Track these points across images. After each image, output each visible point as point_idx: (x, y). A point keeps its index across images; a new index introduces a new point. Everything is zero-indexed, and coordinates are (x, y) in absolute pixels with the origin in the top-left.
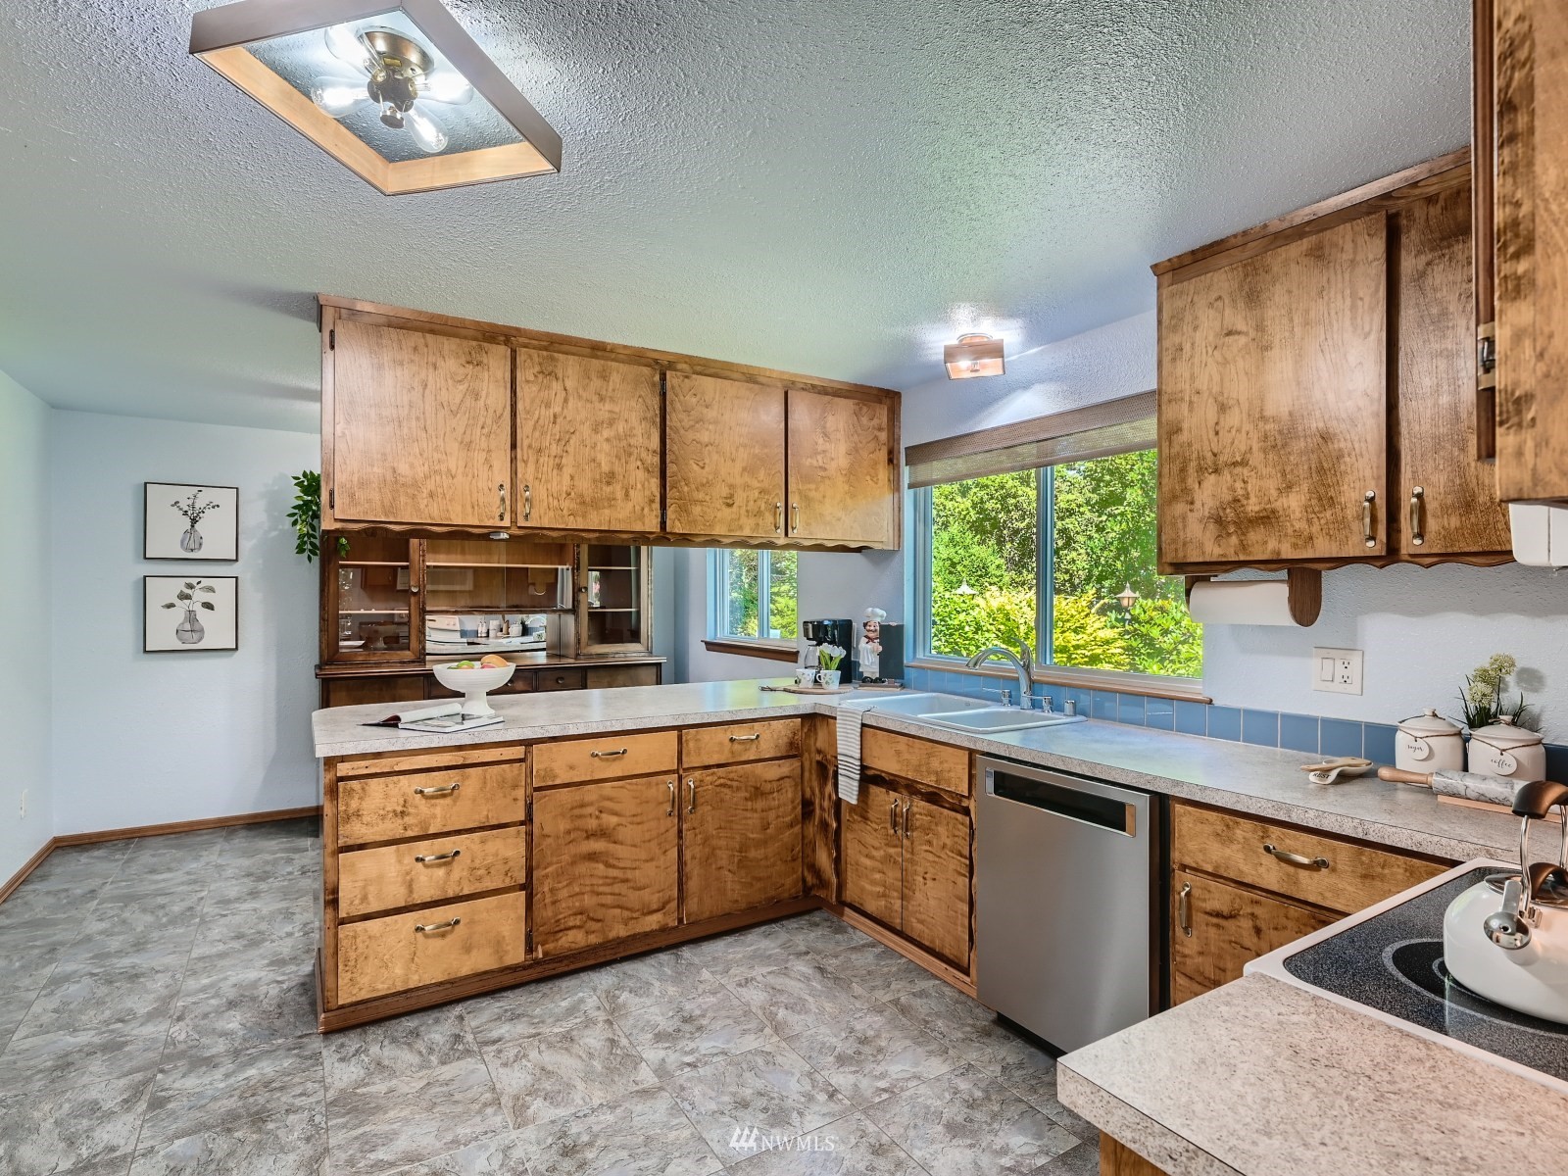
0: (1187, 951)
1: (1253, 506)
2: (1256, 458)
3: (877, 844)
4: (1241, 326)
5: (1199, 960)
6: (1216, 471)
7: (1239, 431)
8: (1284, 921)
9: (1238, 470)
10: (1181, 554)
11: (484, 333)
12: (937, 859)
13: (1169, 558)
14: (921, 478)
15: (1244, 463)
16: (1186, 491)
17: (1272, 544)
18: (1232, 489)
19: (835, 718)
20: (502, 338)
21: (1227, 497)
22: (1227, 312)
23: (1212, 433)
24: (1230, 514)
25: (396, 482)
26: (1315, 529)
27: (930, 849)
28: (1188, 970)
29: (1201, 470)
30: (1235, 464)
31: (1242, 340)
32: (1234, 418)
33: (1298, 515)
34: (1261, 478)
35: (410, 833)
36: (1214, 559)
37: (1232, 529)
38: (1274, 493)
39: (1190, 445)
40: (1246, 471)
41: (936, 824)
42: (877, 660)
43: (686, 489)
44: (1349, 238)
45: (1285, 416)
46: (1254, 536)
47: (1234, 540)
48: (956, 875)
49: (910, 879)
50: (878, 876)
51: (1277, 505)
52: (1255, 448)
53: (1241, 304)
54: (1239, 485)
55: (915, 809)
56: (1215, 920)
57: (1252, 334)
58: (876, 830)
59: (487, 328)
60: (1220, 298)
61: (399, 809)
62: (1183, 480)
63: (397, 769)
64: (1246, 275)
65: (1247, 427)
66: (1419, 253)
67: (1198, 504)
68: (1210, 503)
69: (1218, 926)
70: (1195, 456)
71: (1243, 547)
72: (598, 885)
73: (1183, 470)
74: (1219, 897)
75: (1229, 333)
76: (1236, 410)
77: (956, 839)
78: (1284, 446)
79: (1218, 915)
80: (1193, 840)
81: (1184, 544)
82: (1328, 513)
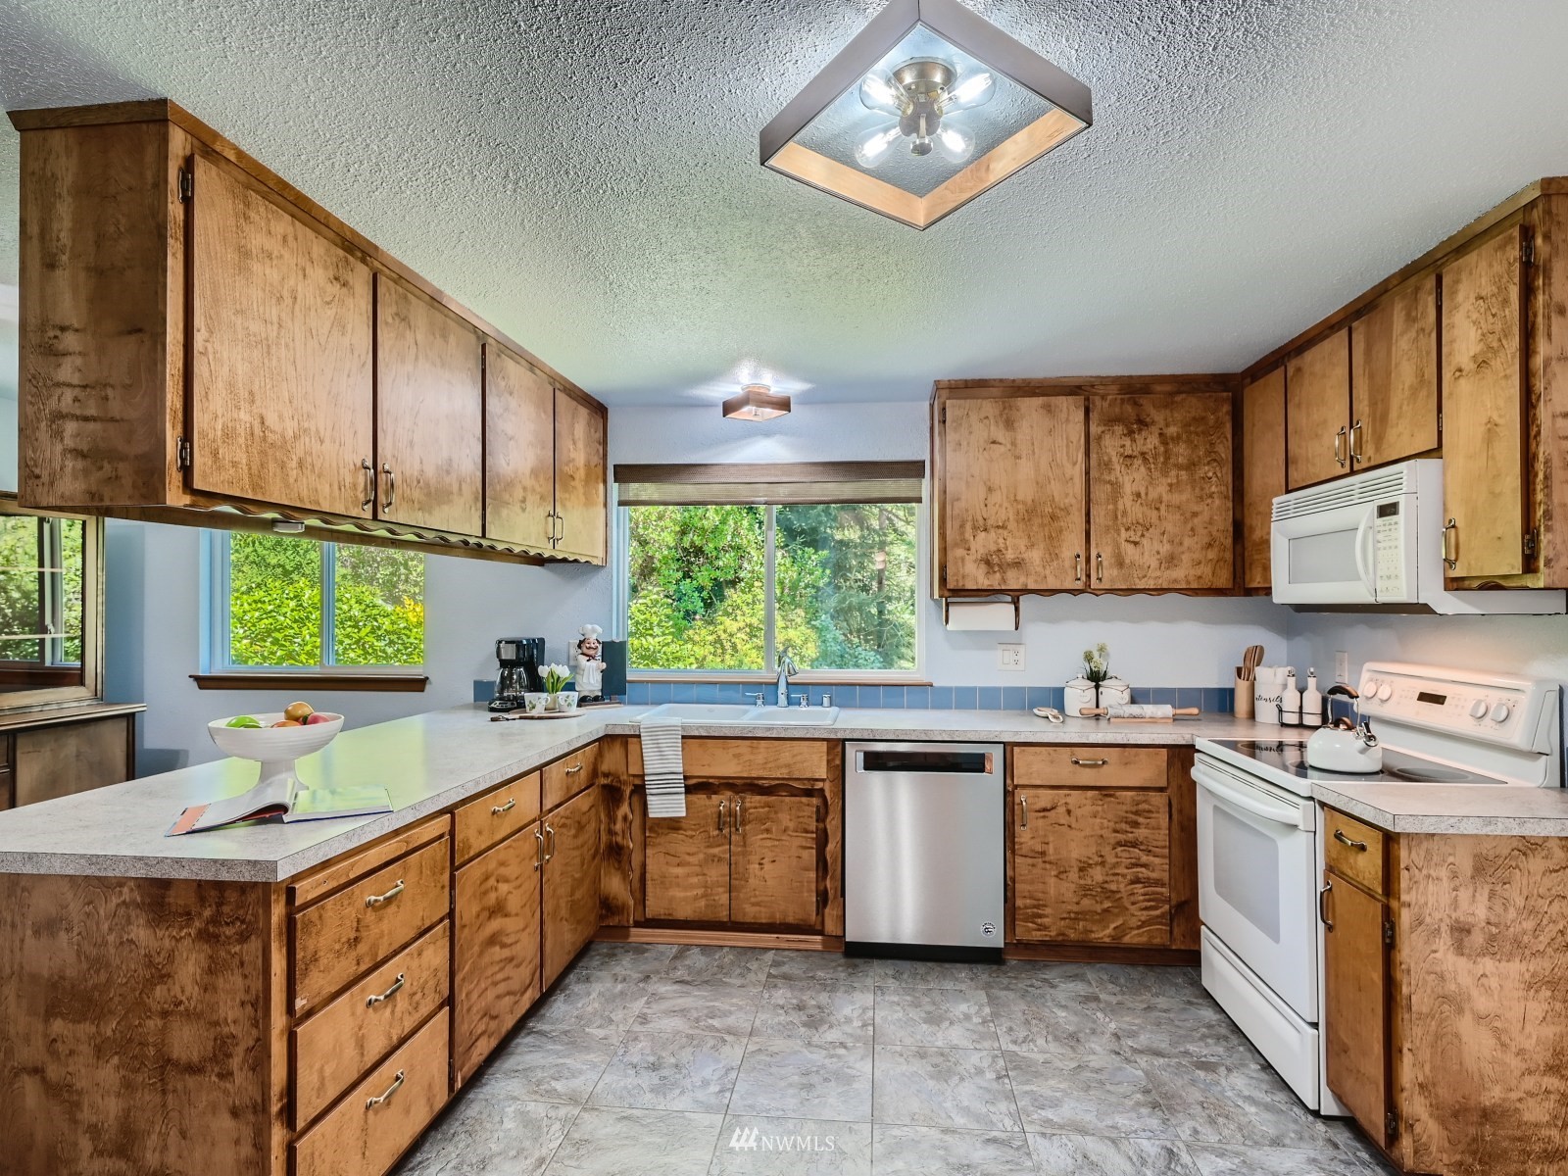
0: (1023, 840)
1: (1010, 556)
2: (1012, 525)
3: (693, 850)
4: (1001, 439)
5: (1031, 843)
6: (985, 530)
7: (1001, 506)
8: (1084, 801)
9: (1000, 531)
10: (960, 584)
11: (344, 240)
12: (777, 843)
13: (951, 585)
14: (631, 497)
15: (1004, 527)
16: (964, 541)
17: (1022, 579)
18: (996, 543)
19: (639, 736)
20: (359, 254)
21: (993, 548)
22: (992, 428)
23: (983, 506)
24: (995, 559)
25: (264, 439)
26: (1048, 572)
27: (769, 836)
28: (1023, 852)
29: (975, 528)
30: (998, 527)
31: (1002, 449)
32: (997, 497)
33: (1038, 562)
34: (1015, 538)
35: (363, 967)
36: (985, 587)
37: (996, 569)
38: (1023, 549)
39: (967, 510)
40: (1005, 533)
41: (776, 813)
42: (599, 677)
43: (498, 488)
44: (1065, 405)
45: (1030, 502)
46: (1011, 574)
47: (998, 575)
48: (800, 851)
49: (741, 870)
50: (695, 880)
51: (1025, 556)
52: (1011, 518)
53: (1001, 425)
54: (1001, 541)
55: (748, 805)
56: (1042, 814)
57: (1009, 446)
58: (692, 837)
59: (348, 236)
60: (987, 417)
61: (353, 935)
62: (962, 534)
63: (352, 876)
64: (1004, 408)
65: (1005, 504)
66: (1098, 425)
67: (973, 550)
68: (982, 551)
69: (1044, 817)
70: (970, 518)
71: (1004, 580)
72: (496, 973)
73: (962, 526)
74: (1045, 798)
75: (994, 442)
76: (999, 492)
77: (801, 820)
78: (1029, 520)
79: (1045, 810)
80: (1030, 769)
81: (963, 577)
82: (1055, 563)
